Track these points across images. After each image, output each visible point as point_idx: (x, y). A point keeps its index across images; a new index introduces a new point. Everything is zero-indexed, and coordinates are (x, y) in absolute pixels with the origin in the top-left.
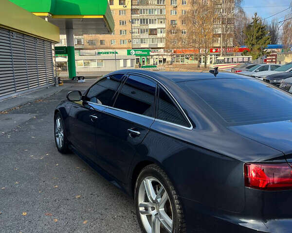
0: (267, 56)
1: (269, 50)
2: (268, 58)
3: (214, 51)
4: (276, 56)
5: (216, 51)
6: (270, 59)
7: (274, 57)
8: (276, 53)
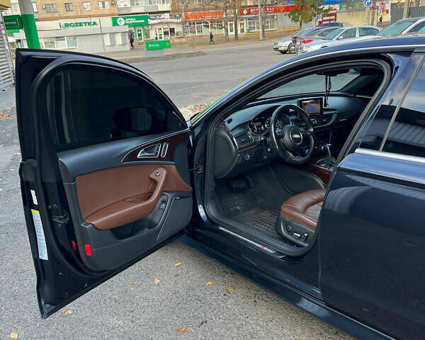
0: (324, 16)
1: (326, 7)
2: (324, 18)
3: (245, 12)
4: (335, 14)
5: (249, 13)
6: (327, 20)
7: (334, 17)
8: (335, 12)
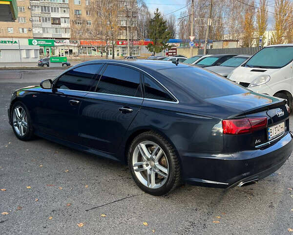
0: (169, 50)
1: (170, 44)
2: (169, 51)
3: (120, 43)
4: (176, 49)
5: (122, 44)
6: (171, 52)
7: (175, 51)
8: (176, 47)
